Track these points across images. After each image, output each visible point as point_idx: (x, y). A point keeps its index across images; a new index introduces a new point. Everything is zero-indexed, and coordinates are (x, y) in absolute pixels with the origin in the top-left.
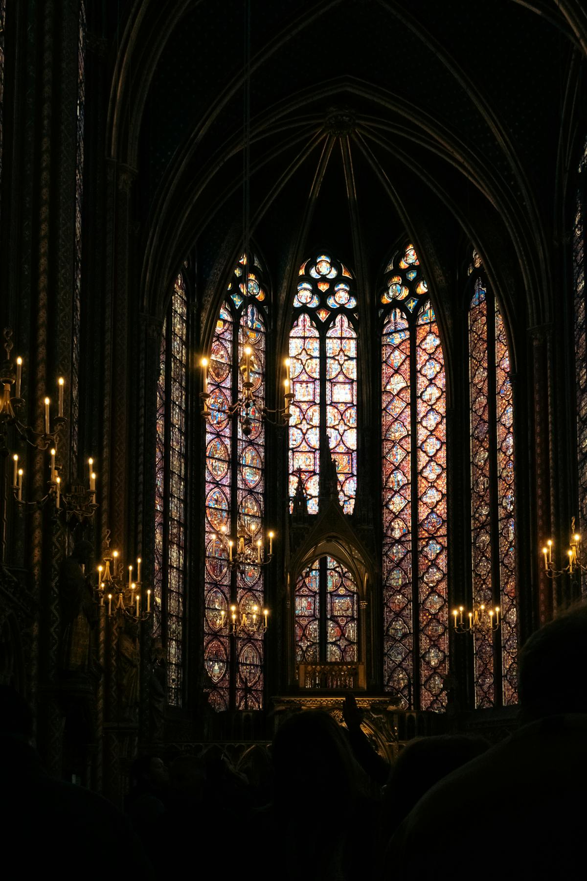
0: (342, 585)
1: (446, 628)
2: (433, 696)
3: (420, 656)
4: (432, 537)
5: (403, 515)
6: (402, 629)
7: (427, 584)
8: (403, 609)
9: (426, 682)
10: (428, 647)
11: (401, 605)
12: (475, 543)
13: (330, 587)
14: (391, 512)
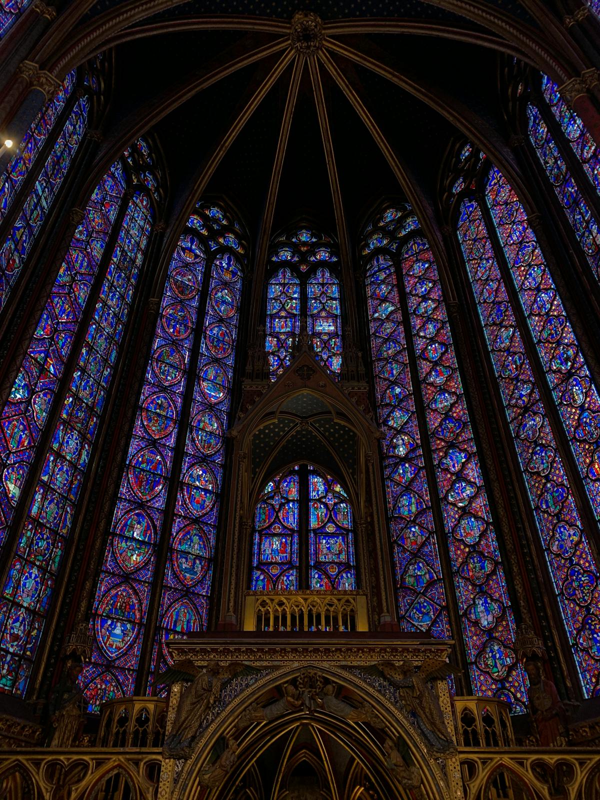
0: (331, 520)
1: (496, 564)
2: (495, 681)
3: (461, 613)
4: (451, 445)
5: (408, 428)
6: (425, 574)
7: (455, 505)
8: (423, 544)
9: (478, 656)
10: (472, 596)
11: (419, 541)
12: (518, 436)
13: (314, 524)
14: (391, 428)
